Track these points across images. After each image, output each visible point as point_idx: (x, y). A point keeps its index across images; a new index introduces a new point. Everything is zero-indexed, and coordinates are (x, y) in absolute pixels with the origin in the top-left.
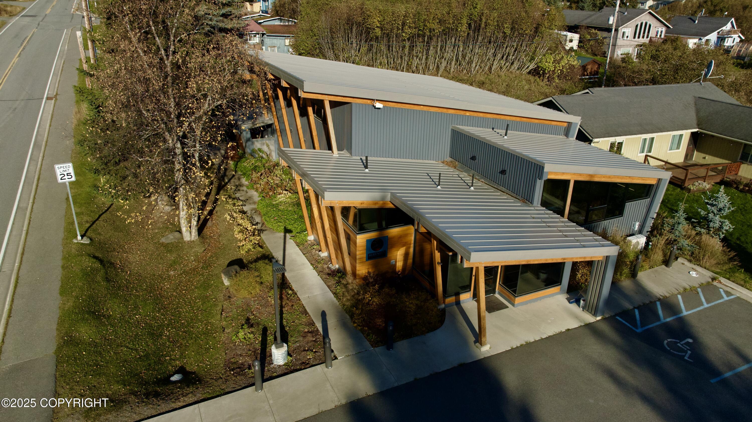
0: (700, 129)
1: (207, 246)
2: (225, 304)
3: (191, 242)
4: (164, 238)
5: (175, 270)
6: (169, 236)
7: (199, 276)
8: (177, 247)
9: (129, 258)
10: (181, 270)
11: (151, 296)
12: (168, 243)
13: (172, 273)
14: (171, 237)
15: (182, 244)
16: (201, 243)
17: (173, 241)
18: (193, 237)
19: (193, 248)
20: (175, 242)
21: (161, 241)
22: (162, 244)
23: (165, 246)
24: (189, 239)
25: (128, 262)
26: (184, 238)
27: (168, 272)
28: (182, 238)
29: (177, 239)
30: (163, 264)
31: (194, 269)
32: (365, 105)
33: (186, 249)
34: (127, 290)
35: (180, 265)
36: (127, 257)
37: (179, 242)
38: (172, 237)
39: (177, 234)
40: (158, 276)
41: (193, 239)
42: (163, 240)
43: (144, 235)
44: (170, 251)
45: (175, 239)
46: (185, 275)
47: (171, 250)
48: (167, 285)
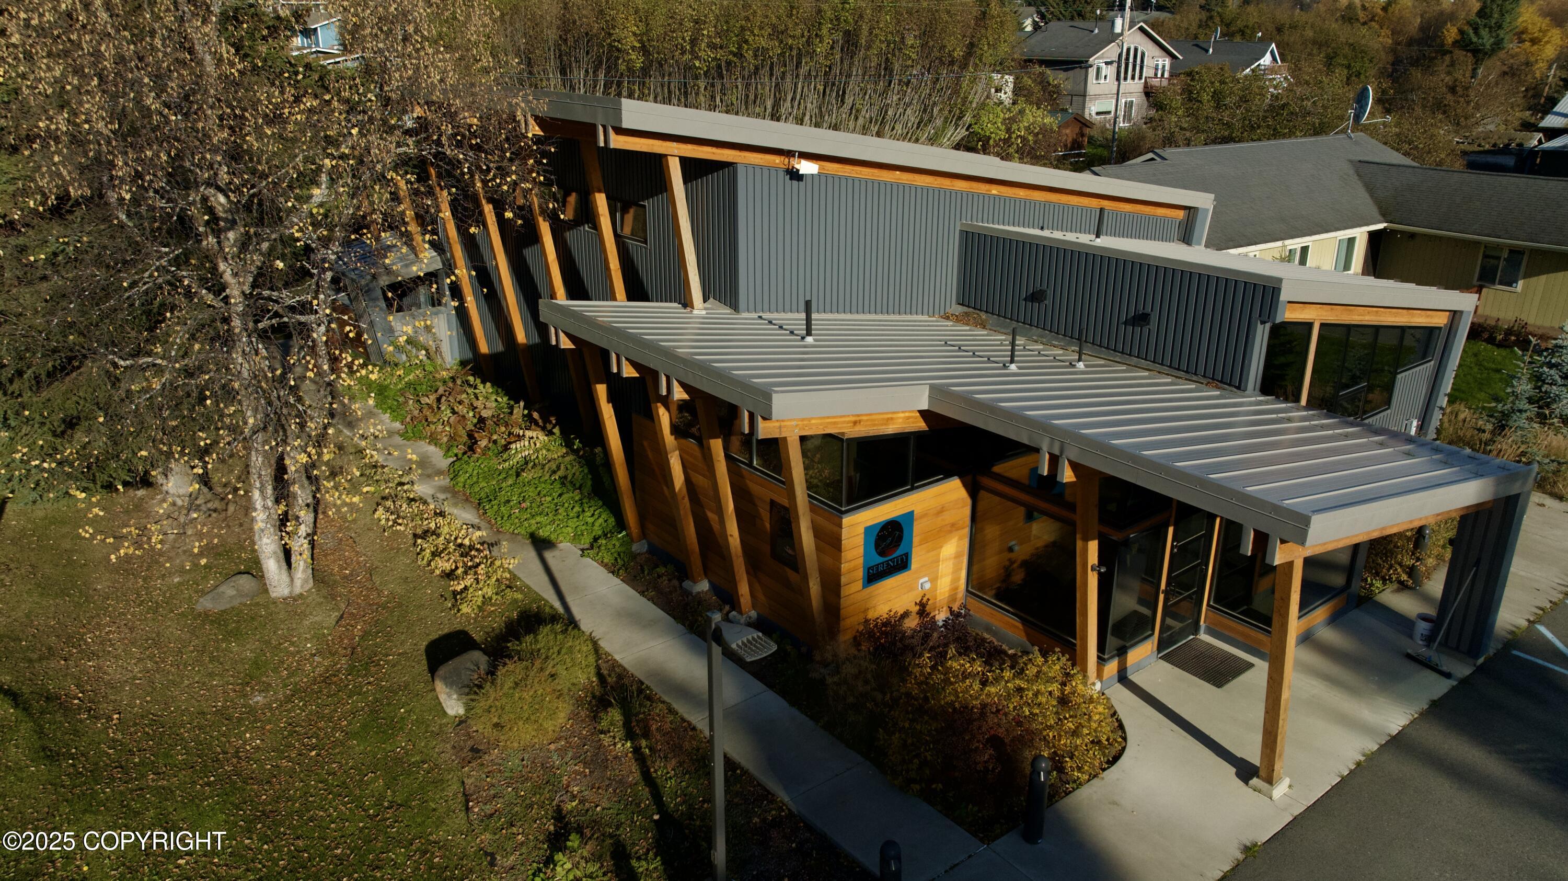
0: (1391, 222)
1: (343, 606)
2: (469, 776)
3: (295, 600)
4: (209, 597)
5: (266, 688)
6: (222, 589)
7: (350, 697)
8: (253, 618)
9: (105, 673)
10: (286, 686)
11: (208, 784)
12: (224, 611)
13: (259, 699)
14: (228, 590)
15: (266, 607)
16: (325, 597)
17: (236, 603)
18: (298, 583)
19: (303, 615)
20: (245, 605)
21: (199, 608)
22: (206, 616)
23: (219, 620)
24: (286, 592)
25: (108, 684)
26: (271, 589)
27: (245, 696)
28: (265, 589)
29: (247, 595)
30: (222, 676)
31: (326, 680)
32: (769, 169)
33: (283, 622)
34: (126, 777)
35: (275, 670)
36: (99, 668)
37: (257, 604)
38: (231, 592)
39: (245, 582)
40: (215, 713)
41: (298, 590)
42: (206, 604)
43: (139, 595)
44: (236, 634)
45: (242, 596)
46: (301, 699)
47: (237, 629)
48: (251, 739)
